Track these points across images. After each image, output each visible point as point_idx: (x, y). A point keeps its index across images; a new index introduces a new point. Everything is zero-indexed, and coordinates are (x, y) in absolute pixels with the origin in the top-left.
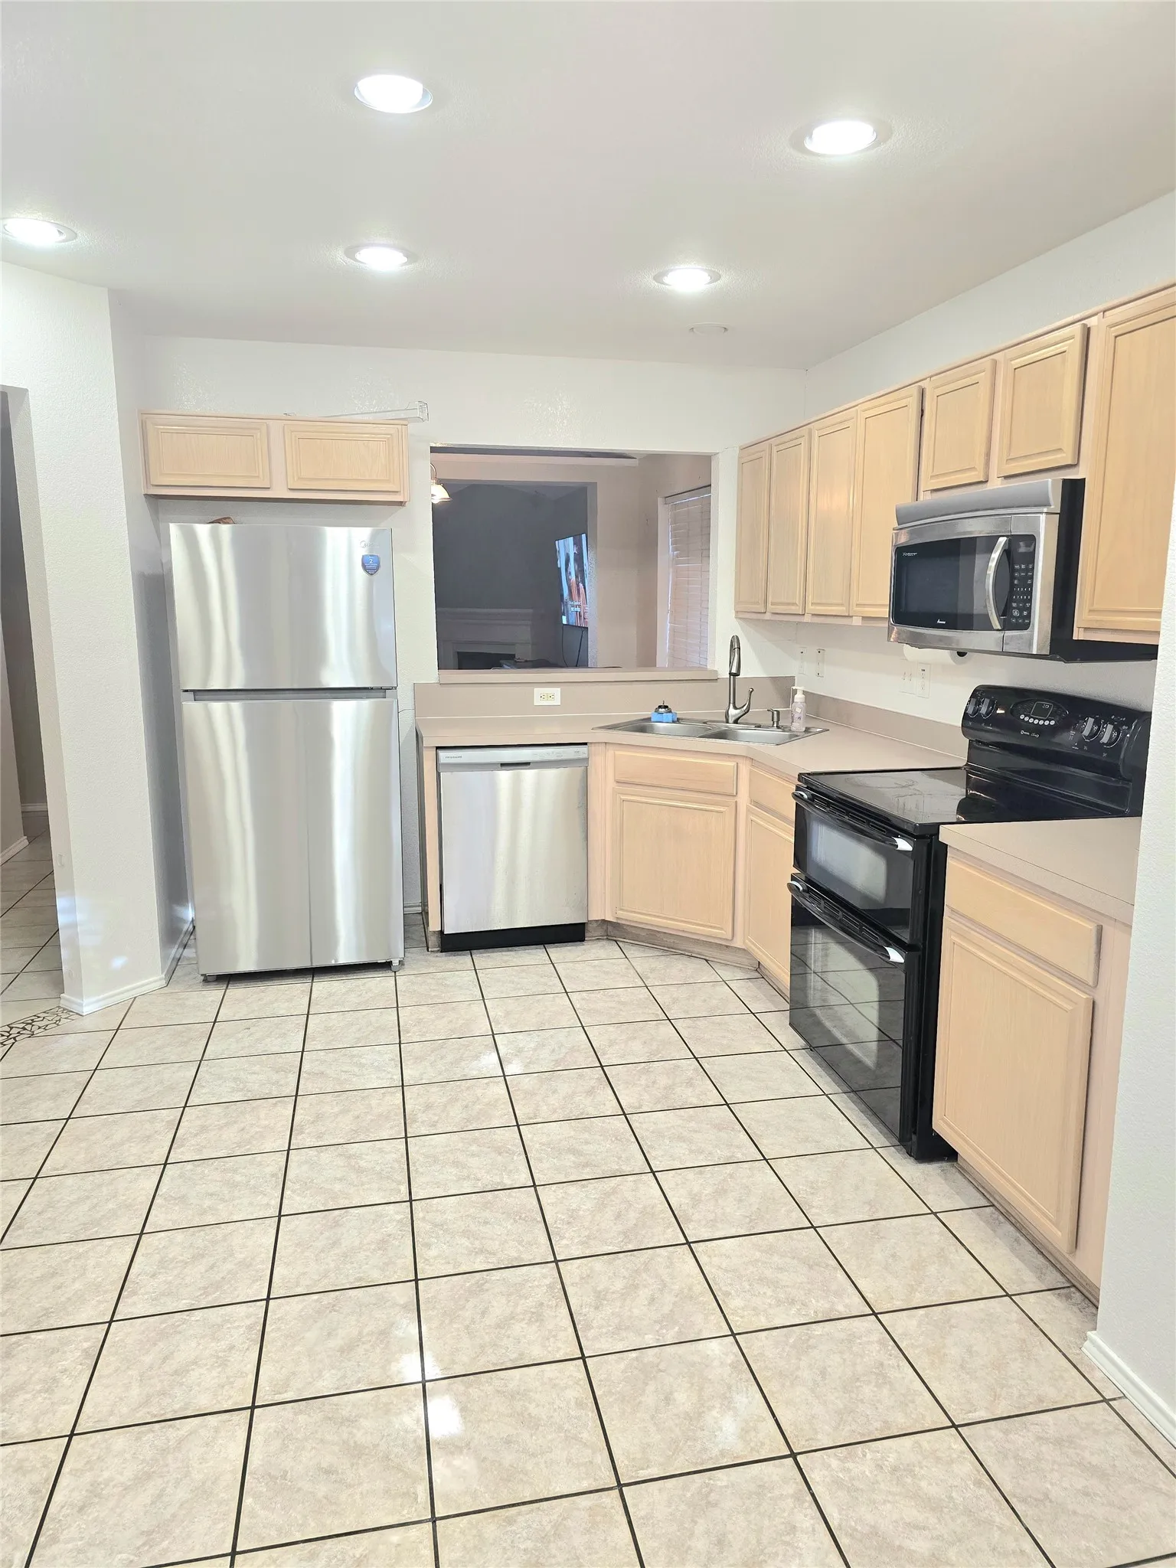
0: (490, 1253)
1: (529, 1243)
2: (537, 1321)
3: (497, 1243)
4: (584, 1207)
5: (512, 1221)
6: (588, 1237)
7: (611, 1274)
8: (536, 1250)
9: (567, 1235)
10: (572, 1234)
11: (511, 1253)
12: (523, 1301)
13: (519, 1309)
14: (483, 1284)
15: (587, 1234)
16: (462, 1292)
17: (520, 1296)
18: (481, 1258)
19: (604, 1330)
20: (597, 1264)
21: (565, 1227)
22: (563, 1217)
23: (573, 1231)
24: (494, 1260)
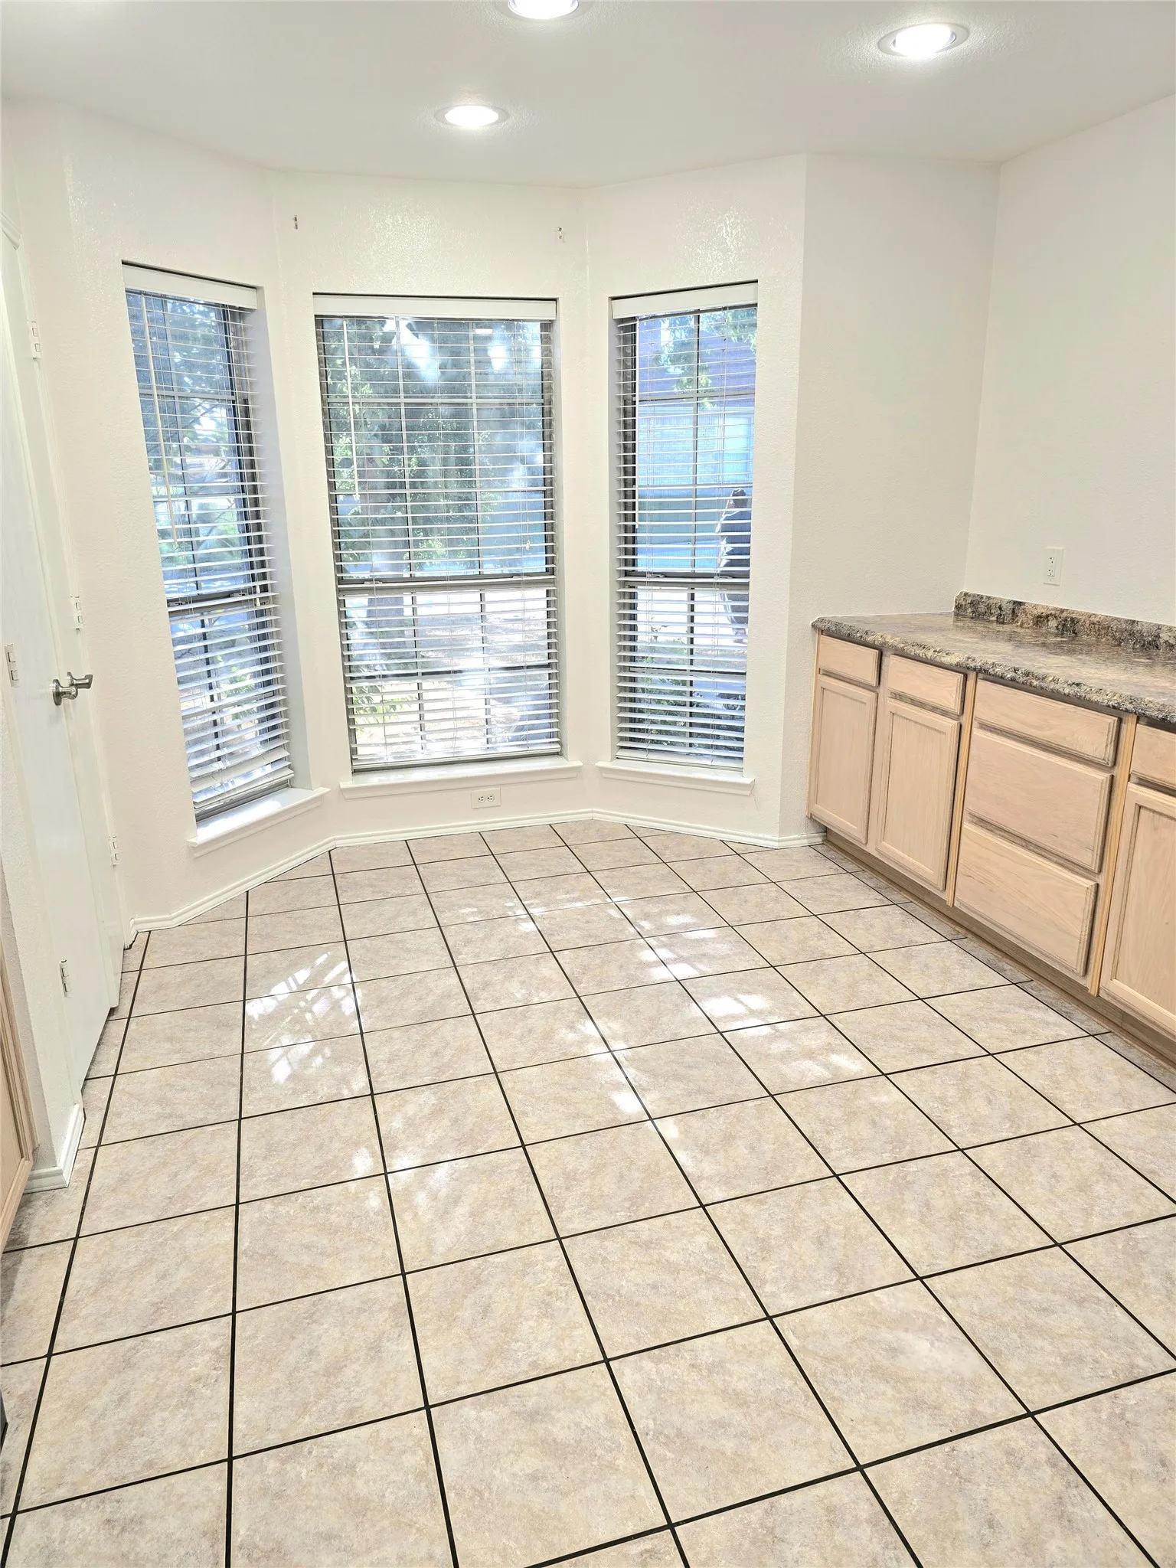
0: (636, 1243)
1: (595, 1260)
2: (569, 1173)
3: (632, 1258)
4: (532, 1323)
5: (623, 1292)
6: (524, 1274)
7: (498, 1227)
8: (585, 1251)
9: (550, 1274)
10: (544, 1277)
11: (613, 1244)
12: (586, 1191)
13: (588, 1182)
14: (632, 1205)
15: (527, 1278)
16: (650, 1196)
17: (591, 1196)
18: (645, 1236)
19: (505, 1168)
20: (514, 1239)
21: (554, 1288)
22: (558, 1303)
23: (544, 1282)
24: (630, 1235)
